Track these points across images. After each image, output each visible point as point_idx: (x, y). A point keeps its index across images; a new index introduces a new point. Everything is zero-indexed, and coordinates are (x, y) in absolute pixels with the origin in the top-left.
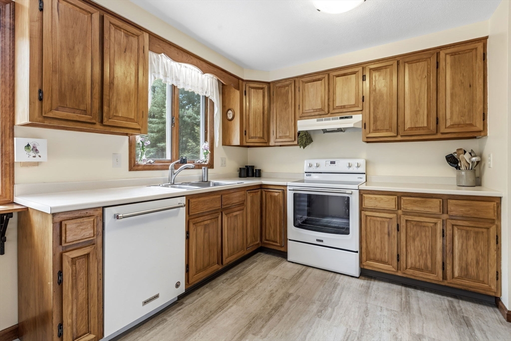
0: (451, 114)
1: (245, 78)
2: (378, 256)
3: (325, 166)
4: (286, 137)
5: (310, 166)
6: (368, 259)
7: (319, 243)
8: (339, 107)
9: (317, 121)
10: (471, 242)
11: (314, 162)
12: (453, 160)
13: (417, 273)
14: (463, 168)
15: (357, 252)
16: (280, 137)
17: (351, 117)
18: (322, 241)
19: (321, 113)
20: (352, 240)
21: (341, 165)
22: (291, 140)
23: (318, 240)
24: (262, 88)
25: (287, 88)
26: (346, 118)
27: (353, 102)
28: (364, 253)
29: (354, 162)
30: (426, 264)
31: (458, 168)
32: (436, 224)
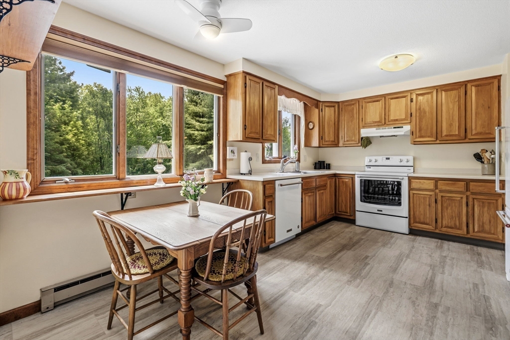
0: (475, 126)
1: (321, 100)
2: (422, 220)
3: (381, 160)
4: (352, 141)
5: (370, 161)
6: (415, 222)
7: (380, 213)
8: (392, 120)
9: (376, 129)
10: (486, 209)
11: (373, 159)
12: (478, 157)
13: (449, 230)
14: (485, 162)
15: (407, 218)
16: (347, 141)
17: (402, 127)
18: (381, 211)
19: (379, 124)
20: (403, 209)
21: (394, 160)
22: (356, 143)
23: (378, 210)
24: (334, 106)
25: (353, 106)
26: (398, 127)
27: (403, 117)
28: (412, 218)
29: (404, 158)
30: (455, 224)
31: (483, 162)
32: (462, 198)
